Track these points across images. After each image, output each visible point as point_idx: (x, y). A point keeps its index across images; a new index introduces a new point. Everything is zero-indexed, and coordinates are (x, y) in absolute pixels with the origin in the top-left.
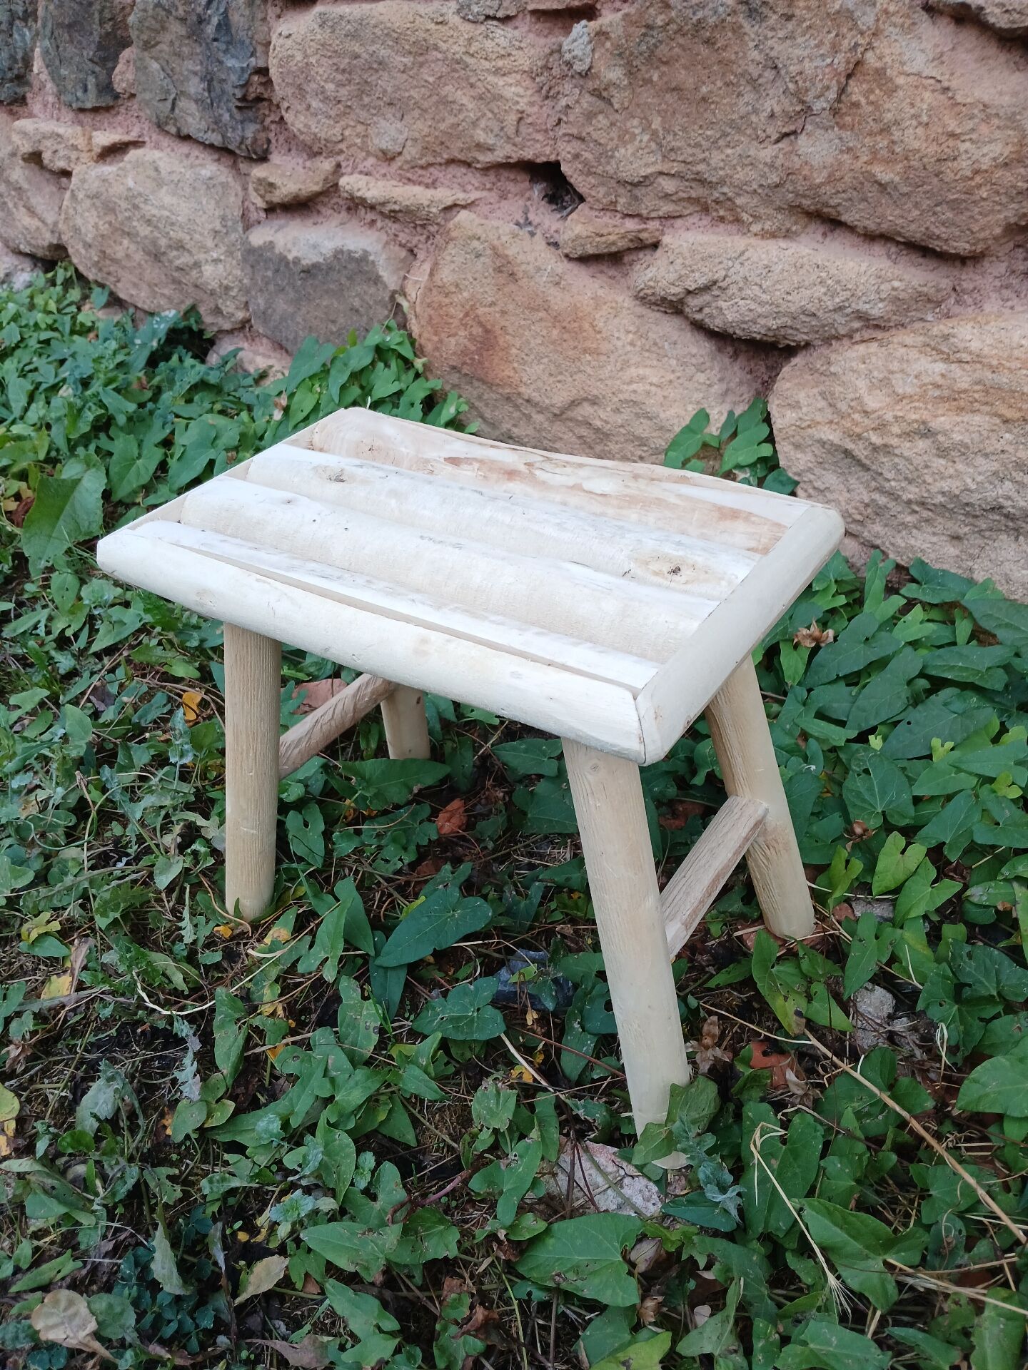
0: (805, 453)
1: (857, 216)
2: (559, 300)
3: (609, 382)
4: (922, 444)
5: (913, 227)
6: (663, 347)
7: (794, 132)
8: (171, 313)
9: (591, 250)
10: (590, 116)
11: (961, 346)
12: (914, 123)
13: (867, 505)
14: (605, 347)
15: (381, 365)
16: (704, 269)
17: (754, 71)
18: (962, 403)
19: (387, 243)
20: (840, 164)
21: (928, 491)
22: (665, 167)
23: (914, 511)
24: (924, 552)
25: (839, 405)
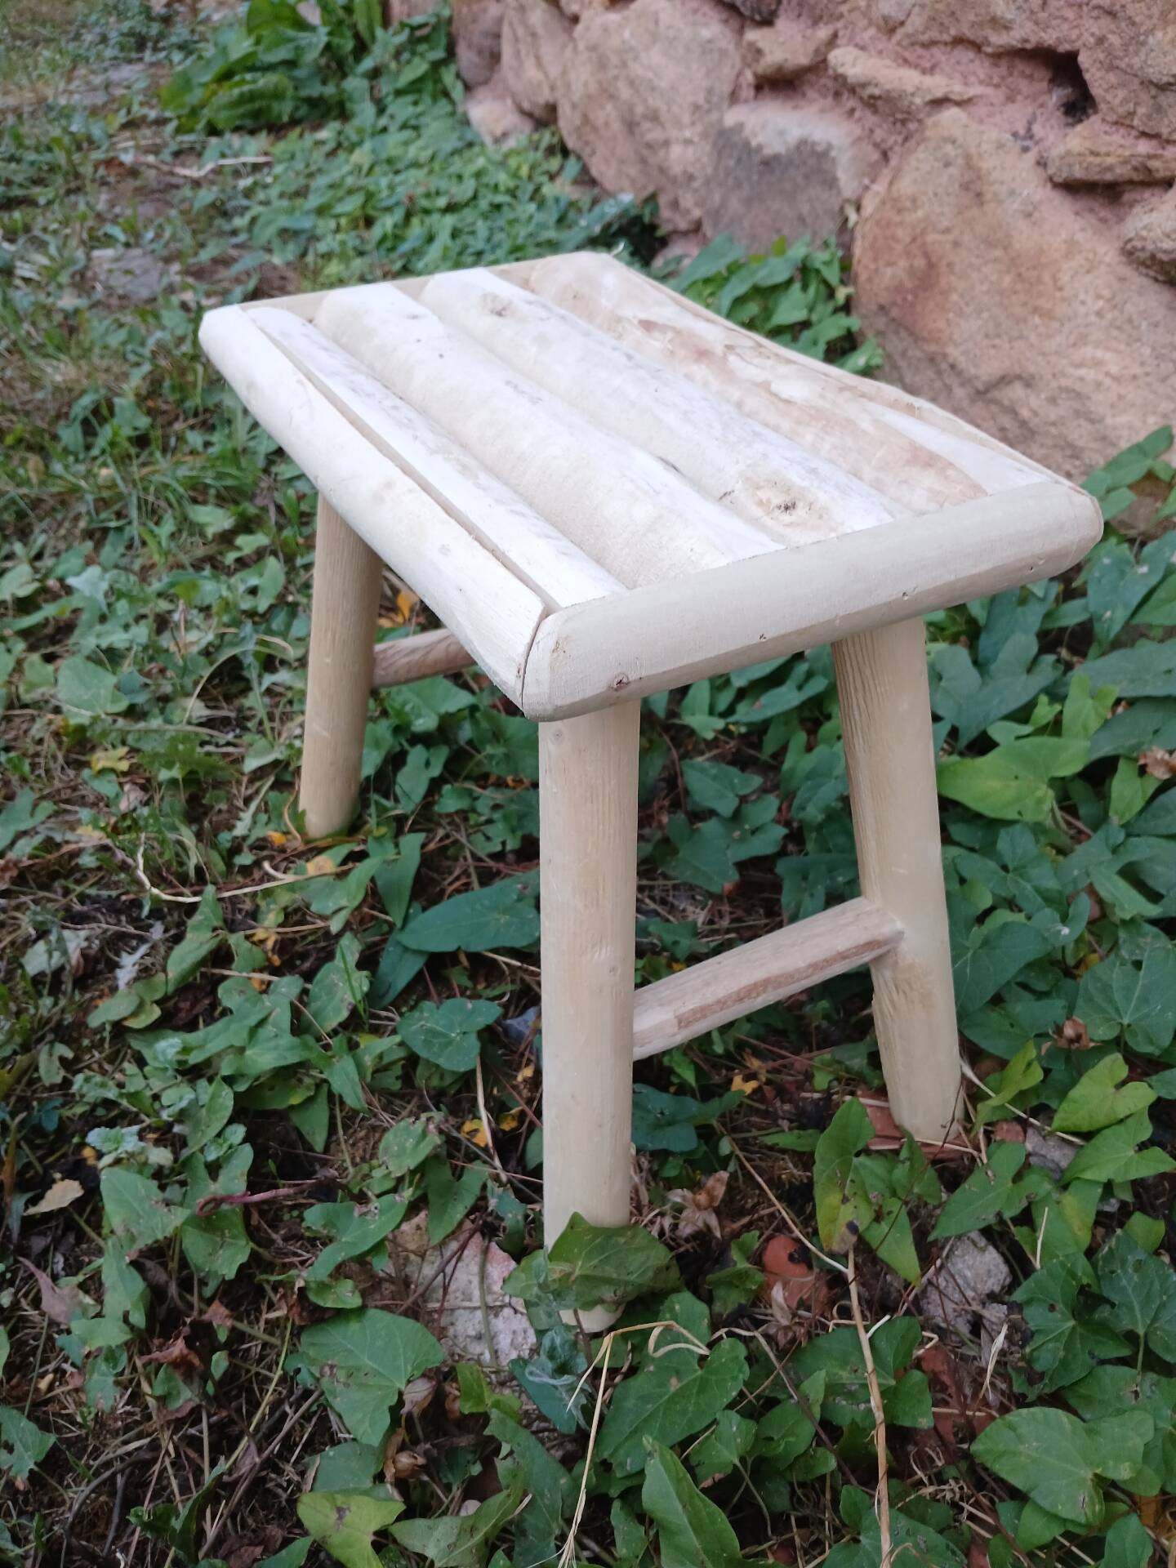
2: (1024, 238)
3: (1053, 359)
6: (1137, 328)
8: (627, 198)
9: (1078, 173)
14: (1062, 310)
15: (797, 286)
19: (859, 139)
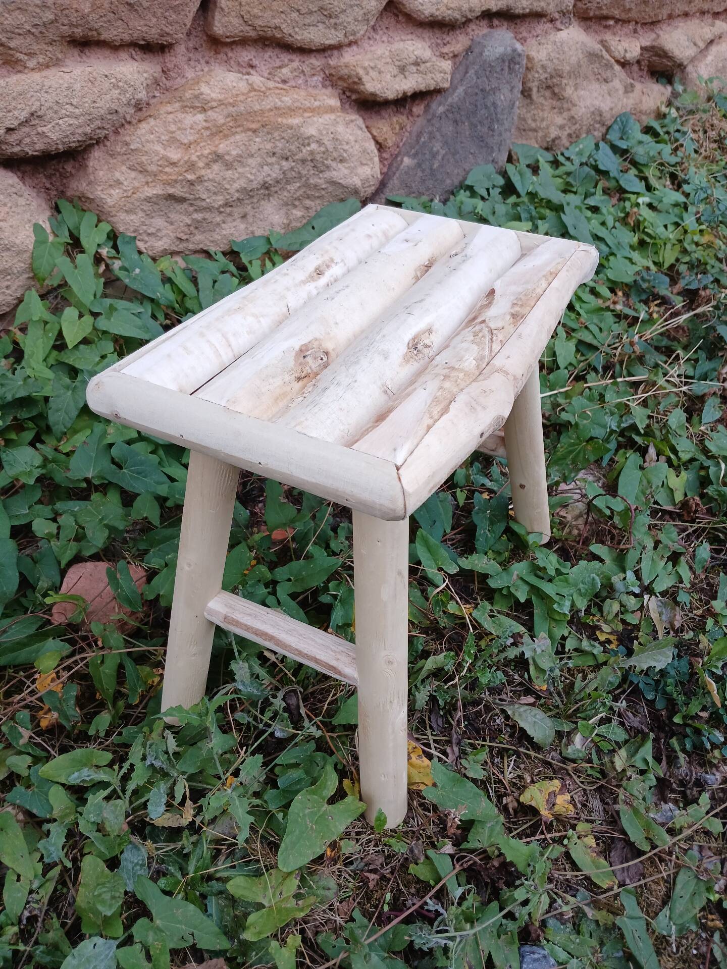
0: (136, 214)
4: (216, 167)
11: (208, 98)
13: (189, 226)
18: (226, 132)
21: (228, 194)
23: (221, 212)
24: (232, 234)
25: (149, 168)
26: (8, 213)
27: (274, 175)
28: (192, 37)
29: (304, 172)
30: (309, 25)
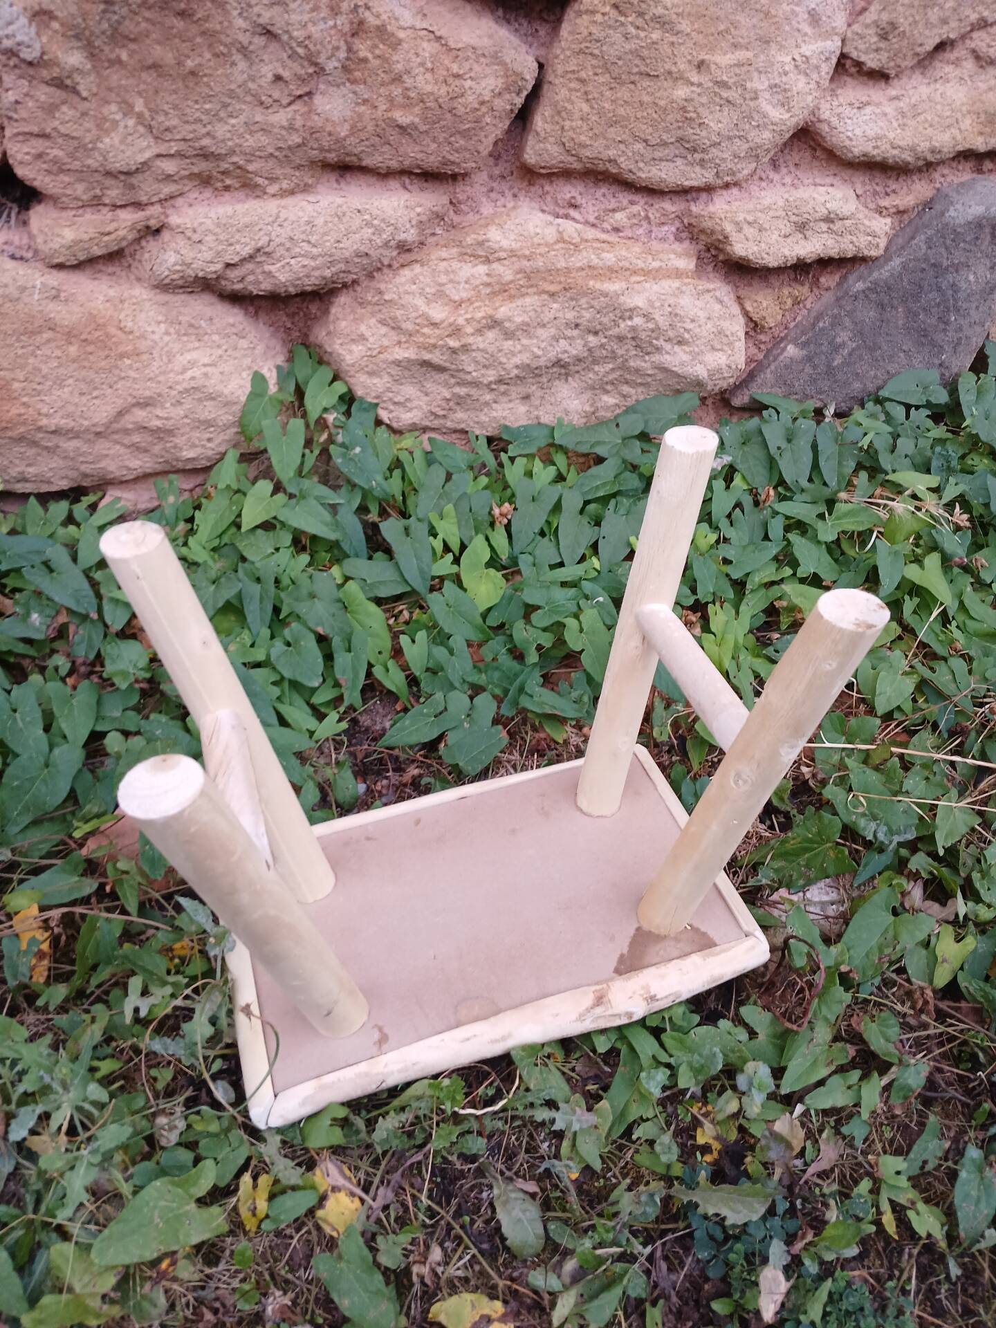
0: (381, 377)
1: (380, 159)
2: (64, 314)
3: (161, 378)
4: (491, 335)
5: (432, 158)
6: (200, 327)
7: (309, 94)
9: (97, 251)
10: (51, 109)
11: (496, 246)
12: (422, 69)
13: (448, 400)
14: (143, 345)
16: (243, 240)
17: (244, 39)
18: (512, 292)
20: (360, 116)
21: (504, 369)
22: (162, 148)
23: (493, 390)
24: (504, 418)
25: (404, 326)
26: (221, 357)
27: (574, 352)
28: (501, 162)
29: (620, 352)
30: (661, 160)
